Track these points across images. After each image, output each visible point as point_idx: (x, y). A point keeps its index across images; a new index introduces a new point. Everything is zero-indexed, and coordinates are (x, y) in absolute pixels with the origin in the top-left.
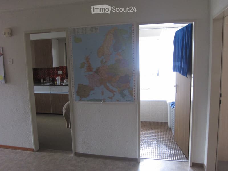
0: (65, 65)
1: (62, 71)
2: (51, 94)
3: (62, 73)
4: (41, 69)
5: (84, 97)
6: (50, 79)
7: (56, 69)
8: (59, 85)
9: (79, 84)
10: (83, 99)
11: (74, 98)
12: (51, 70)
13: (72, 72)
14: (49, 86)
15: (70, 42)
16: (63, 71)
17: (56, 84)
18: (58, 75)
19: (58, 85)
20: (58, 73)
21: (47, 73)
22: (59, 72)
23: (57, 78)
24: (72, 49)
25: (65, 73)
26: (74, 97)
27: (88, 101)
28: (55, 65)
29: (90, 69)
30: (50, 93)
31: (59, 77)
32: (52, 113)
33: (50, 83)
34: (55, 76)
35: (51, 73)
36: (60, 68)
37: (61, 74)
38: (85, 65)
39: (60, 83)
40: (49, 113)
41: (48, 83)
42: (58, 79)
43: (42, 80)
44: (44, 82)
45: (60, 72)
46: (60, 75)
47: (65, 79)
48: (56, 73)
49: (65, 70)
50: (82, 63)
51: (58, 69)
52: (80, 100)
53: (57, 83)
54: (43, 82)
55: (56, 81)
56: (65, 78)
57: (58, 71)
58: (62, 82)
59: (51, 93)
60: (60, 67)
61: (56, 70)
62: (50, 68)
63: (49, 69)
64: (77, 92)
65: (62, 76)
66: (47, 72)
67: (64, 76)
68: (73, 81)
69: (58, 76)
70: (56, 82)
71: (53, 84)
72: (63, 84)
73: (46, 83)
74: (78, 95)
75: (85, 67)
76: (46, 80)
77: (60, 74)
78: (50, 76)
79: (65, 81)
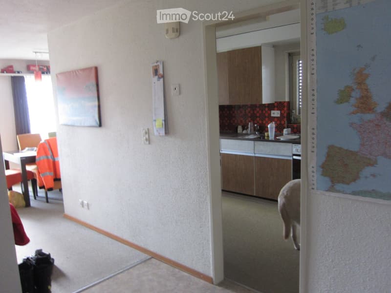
0: (287, 100)
1: (279, 112)
2: (255, 157)
3: (279, 116)
4: (240, 107)
5: (343, 182)
6: (255, 128)
7: (268, 107)
8: (271, 141)
9: (331, 148)
10: (339, 186)
11: (315, 182)
12: (258, 109)
13: (313, 113)
14: (252, 142)
15: (312, 34)
16: (283, 112)
17: (266, 138)
18: (272, 119)
19: (270, 139)
20: (272, 115)
21: (249, 115)
22: (274, 113)
23: (269, 126)
24: (314, 53)
25: (285, 115)
26: (315, 179)
27: (354, 193)
28: (266, 99)
29: (365, 104)
30: (253, 155)
31: (274, 123)
32: (255, 195)
33: (255, 134)
34: (264, 122)
35: (258, 115)
36: (276, 105)
37: (277, 117)
38: (353, 94)
39: (276, 136)
40: (250, 194)
41: (251, 134)
42: (271, 128)
43: (240, 129)
44: (244, 132)
45: (276, 113)
46: (276, 119)
47: (285, 128)
48: (267, 115)
49: (286, 109)
50: (342, 89)
51: (271, 107)
52: (331, 189)
53: (268, 136)
54: (241, 132)
55: (267, 131)
56: (286, 126)
57: (272, 112)
58: (278, 133)
59: (256, 155)
60: (276, 102)
61: (267, 109)
62: (255, 106)
63: (253, 107)
64: (323, 166)
65: (278, 122)
66: (249, 112)
67: (283, 122)
68: (314, 136)
69: (271, 122)
70: (266, 134)
71: (260, 138)
72: (282, 139)
73: (247, 134)
74: (324, 174)
75: (352, 101)
76: (248, 128)
77: (275, 117)
78: (255, 122)
79: (285, 131)
